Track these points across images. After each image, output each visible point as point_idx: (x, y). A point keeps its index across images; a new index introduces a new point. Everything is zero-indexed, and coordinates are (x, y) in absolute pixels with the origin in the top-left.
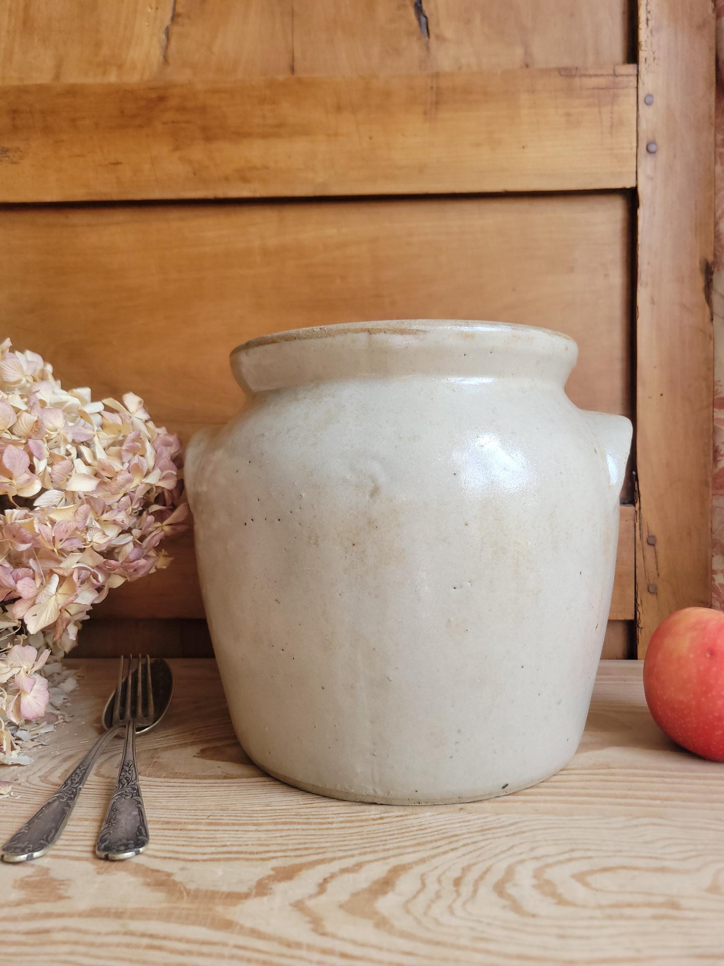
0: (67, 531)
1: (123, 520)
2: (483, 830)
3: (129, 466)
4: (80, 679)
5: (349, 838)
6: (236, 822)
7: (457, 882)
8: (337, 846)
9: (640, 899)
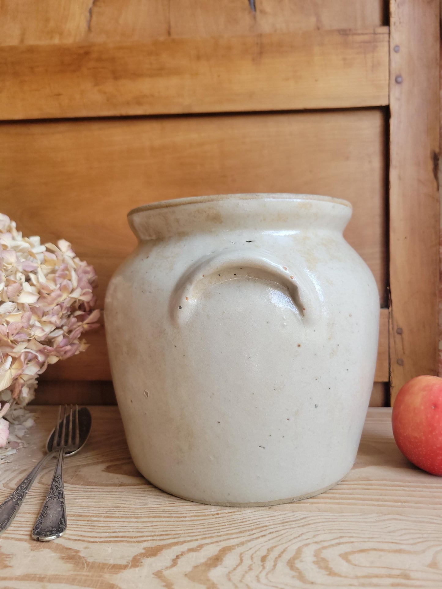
0: (16, 329)
1: (56, 321)
2: (283, 523)
3: (60, 287)
4: (36, 420)
5: (196, 527)
6: (124, 516)
7: (264, 559)
8: (187, 533)
9: (383, 572)
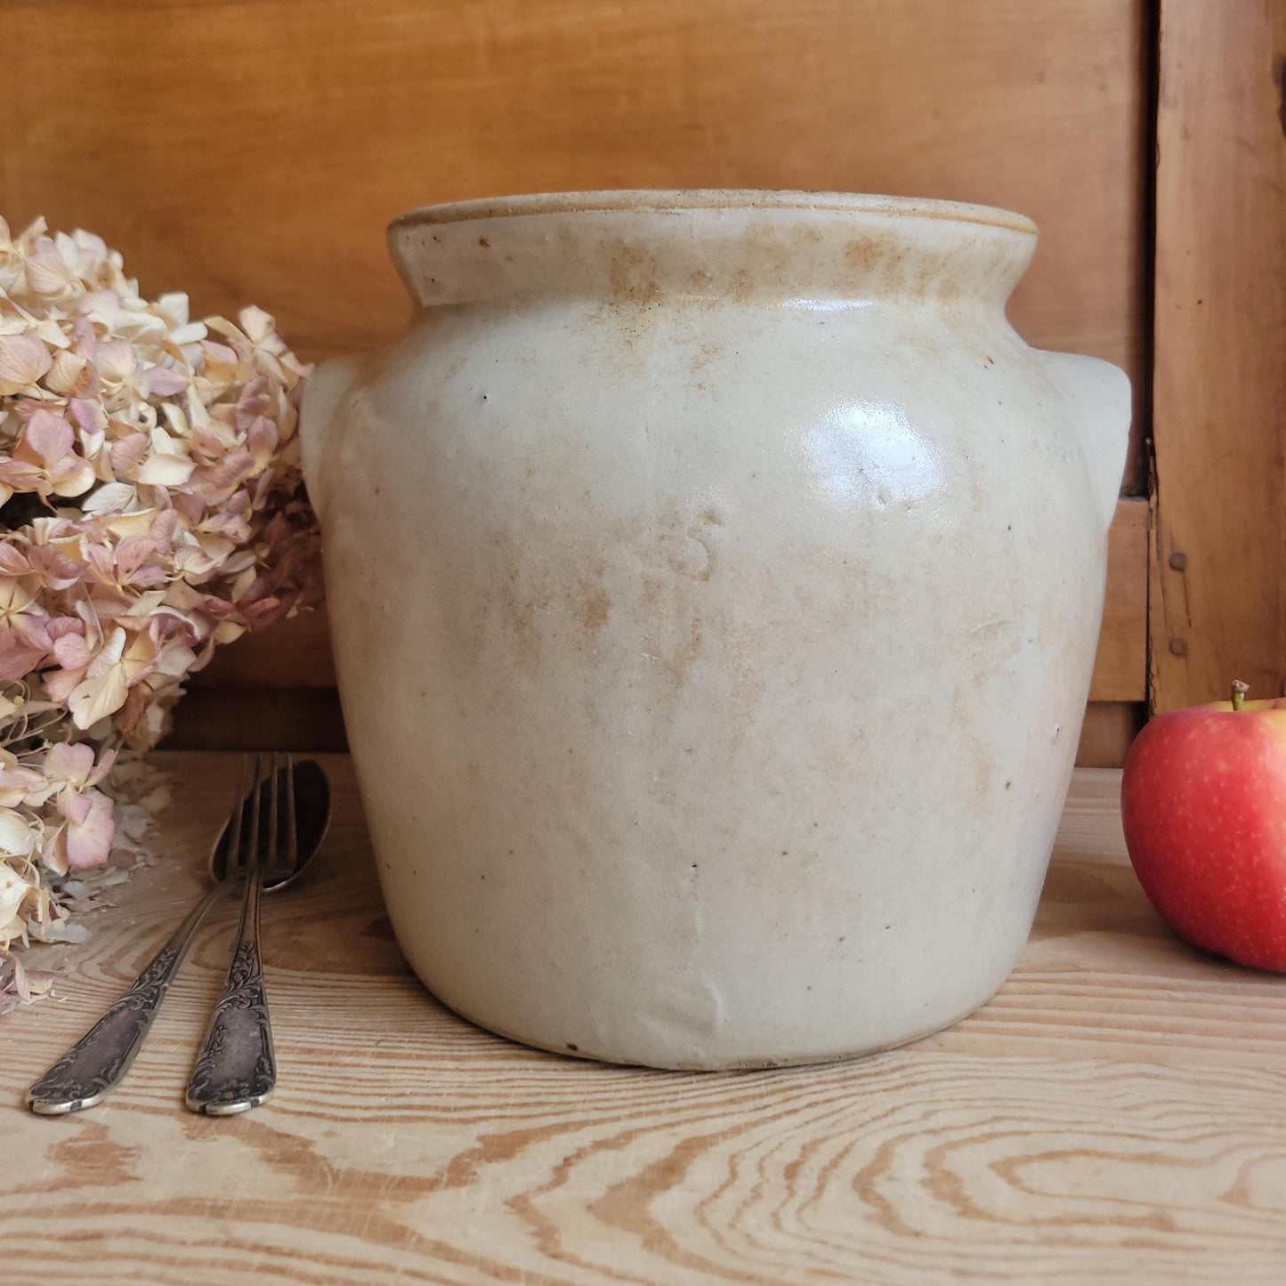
0: (138, 555)
1: (237, 532)
3: (247, 438)
4: (176, 788)
5: (614, 1087)
6: (424, 1053)
7: (791, 1171)
8: (591, 1101)
9: (1103, 1209)
